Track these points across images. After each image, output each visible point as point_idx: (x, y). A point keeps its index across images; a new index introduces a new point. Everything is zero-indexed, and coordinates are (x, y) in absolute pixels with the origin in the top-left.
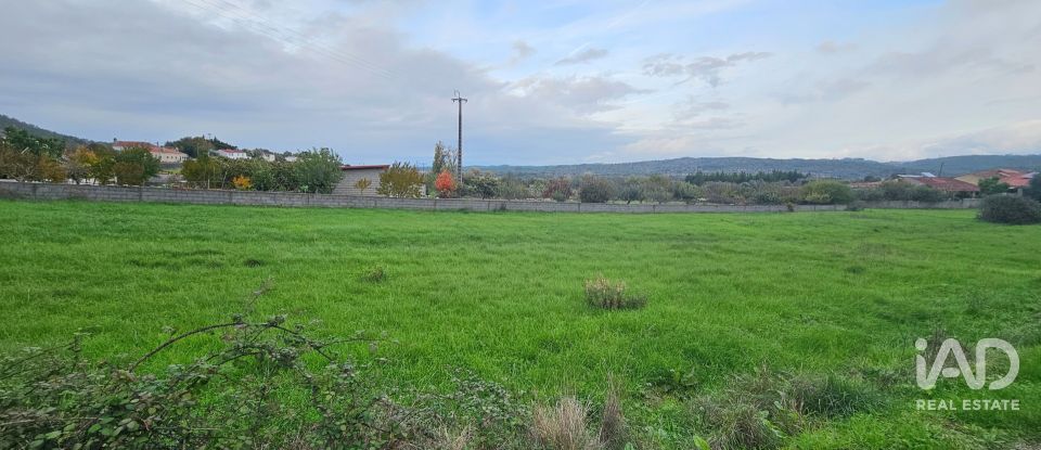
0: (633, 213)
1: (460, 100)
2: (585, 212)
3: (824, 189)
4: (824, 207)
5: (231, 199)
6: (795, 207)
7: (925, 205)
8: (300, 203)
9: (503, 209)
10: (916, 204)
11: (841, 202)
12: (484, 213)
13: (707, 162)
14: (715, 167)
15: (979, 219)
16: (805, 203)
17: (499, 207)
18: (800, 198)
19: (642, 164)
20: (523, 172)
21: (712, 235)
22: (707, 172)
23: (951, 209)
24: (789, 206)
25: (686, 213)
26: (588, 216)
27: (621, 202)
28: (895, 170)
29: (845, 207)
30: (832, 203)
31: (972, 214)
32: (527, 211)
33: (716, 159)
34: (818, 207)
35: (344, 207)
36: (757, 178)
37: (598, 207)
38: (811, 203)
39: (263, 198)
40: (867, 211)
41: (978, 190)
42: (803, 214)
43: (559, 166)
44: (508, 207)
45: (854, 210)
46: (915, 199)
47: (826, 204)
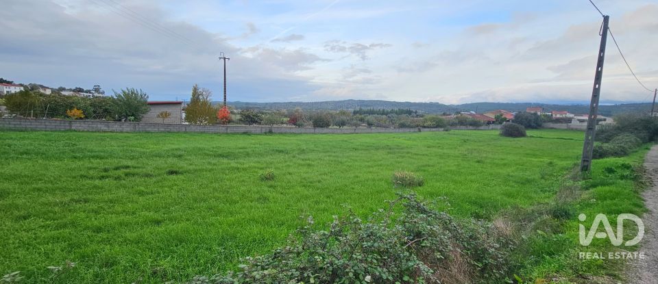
0: (344, 134)
1: (225, 59)
2: (319, 133)
3: (433, 119)
4: (434, 129)
5: (71, 126)
6: (422, 129)
7: (475, 128)
8: (129, 129)
9: (270, 132)
10: (471, 127)
11: (441, 127)
12: (259, 135)
13: (362, 102)
14: (367, 106)
15: (501, 135)
16: (425, 127)
17: (268, 131)
18: (422, 125)
19: (326, 102)
20: (251, 106)
21: (398, 146)
22: (365, 109)
23: (485, 130)
24: (419, 129)
25: (371, 133)
26: (321, 136)
27: (335, 127)
28: (456, 110)
29: (442, 129)
30: (436, 127)
31: (498, 132)
32: (285, 133)
33: (367, 101)
34: (432, 129)
35: (162, 132)
36: (391, 112)
37: (325, 130)
38: (428, 127)
39: (99, 126)
40: (452, 131)
41: (495, 120)
42: (426, 133)
43: (275, 103)
44: (273, 131)
45: (447, 131)
46: (470, 125)
47: (434, 128)
